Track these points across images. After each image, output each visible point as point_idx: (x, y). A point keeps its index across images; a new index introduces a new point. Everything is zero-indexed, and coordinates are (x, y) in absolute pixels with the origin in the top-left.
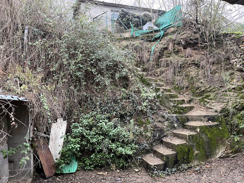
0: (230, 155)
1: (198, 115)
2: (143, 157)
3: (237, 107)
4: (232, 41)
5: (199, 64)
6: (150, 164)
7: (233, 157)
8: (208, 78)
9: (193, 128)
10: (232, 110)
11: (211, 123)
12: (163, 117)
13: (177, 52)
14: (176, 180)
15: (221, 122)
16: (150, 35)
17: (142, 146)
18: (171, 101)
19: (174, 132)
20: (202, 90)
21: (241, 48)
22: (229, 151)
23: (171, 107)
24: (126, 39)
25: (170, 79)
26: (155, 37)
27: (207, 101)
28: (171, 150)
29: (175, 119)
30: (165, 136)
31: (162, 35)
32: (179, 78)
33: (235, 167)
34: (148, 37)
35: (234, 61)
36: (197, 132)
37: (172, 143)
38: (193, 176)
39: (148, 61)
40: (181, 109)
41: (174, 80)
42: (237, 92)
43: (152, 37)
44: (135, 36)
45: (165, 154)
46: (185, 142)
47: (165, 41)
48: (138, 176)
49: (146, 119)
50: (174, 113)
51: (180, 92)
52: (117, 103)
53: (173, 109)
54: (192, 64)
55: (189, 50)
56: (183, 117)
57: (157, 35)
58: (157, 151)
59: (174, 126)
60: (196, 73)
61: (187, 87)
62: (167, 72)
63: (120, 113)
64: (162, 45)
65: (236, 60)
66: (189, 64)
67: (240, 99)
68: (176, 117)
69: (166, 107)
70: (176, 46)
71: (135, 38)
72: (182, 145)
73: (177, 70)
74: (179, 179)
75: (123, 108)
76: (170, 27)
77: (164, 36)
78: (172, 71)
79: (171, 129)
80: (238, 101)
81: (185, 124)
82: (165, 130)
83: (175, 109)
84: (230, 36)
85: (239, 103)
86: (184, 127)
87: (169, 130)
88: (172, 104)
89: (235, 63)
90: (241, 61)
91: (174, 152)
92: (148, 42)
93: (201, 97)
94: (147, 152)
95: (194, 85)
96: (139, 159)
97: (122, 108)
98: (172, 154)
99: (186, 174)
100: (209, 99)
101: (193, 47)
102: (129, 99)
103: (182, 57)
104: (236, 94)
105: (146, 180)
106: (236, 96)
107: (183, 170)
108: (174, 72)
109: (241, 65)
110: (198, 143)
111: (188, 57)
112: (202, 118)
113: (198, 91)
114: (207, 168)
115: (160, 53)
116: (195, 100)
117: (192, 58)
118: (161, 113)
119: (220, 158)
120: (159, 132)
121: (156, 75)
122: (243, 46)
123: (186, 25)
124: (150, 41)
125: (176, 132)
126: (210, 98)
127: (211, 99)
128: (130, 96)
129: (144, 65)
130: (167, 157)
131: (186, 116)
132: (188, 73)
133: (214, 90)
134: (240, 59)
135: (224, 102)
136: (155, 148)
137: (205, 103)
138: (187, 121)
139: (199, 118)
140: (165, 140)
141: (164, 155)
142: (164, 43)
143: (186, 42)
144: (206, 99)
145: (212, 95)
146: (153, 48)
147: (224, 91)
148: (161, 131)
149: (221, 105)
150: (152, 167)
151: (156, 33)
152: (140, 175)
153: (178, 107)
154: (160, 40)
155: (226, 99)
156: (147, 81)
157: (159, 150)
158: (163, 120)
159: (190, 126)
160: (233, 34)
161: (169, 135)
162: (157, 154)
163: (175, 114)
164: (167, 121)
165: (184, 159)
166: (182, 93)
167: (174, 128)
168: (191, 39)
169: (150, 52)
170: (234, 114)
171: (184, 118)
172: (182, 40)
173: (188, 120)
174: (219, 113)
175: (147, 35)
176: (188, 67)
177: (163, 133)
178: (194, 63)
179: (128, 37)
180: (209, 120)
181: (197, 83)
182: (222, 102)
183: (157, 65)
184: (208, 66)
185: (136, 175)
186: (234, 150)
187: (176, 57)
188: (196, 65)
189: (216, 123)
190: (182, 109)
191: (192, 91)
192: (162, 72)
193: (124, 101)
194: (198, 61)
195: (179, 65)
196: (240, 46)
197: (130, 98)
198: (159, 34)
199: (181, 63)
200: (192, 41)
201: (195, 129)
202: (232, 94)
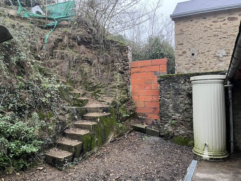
0: (116, 139)
1: (95, 107)
2: (46, 152)
3: (122, 101)
4: (117, 48)
5: (92, 62)
6: (59, 158)
7: (119, 140)
8: (99, 75)
9: (93, 119)
10: (119, 103)
11: (105, 114)
12: (64, 109)
13: (72, 47)
14: (85, 167)
15: (112, 112)
16: (42, 20)
17: (45, 141)
18: (70, 94)
19: (75, 123)
20: (94, 85)
21: (124, 55)
22: (116, 136)
23: (71, 100)
24: (12, 17)
25: (65, 72)
26: (48, 24)
27: (99, 95)
28: (77, 140)
29: (75, 111)
30: (67, 128)
31: (56, 25)
32: (74, 72)
33: (123, 148)
34: (40, 22)
35: (117, 64)
36: (97, 122)
37: (78, 134)
38: (97, 161)
39: (41, 49)
40: (80, 102)
41: (69, 74)
42: (121, 89)
43: (44, 24)
44: (23, 17)
45: (74, 145)
46: (89, 132)
47: (60, 32)
48: (44, 174)
49: (47, 112)
50: (73, 106)
51: (74, 86)
52: (13, 93)
53: (72, 102)
54: (85, 61)
55: (83, 47)
56: (82, 109)
57: (51, 23)
58: (62, 144)
59: (75, 118)
60: (89, 70)
61: (81, 82)
62: (62, 64)
63: (17, 106)
64: (56, 36)
65: (118, 64)
66: (83, 61)
67: (123, 95)
68: (76, 109)
69: (65, 99)
70: (71, 40)
71: (23, 19)
72: (87, 134)
73: (72, 64)
74: (87, 166)
75: (22, 100)
76: (65, 20)
77: (58, 26)
78: (67, 64)
79: (72, 121)
80: (122, 96)
81: (84, 116)
82: (67, 122)
83: (74, 102)
84: (116, 43)
85: (123, 98)
86: (83, 118)
87: (70, 122)
88: (72, 97)
89: (117, 66)
90: (122, 65)
91: (80, 142)
92: (40, 28)
93: (93, 92)
94: (50, 146)
95: (87, 81)
96: (42, 156)
97: (20, 99)
98: (80, 144)
99: (90, 160)
100: (100, 94)
101: (86, 45)
102: (28, 89)
103: (76, 53)
104: (120, 91)
105: (57, 175)
106: (120, 92)
107: (87, 158)
108: (69, 66)
109: (121, 68)
110: (98, 131)
111: (82, 54)
112: (99, 110)
113: (91, 86)
114: (105, 151)
115: (54, 43)
116: (88, 94)
117: (86, 56)
118: (61, 105)
119: (111, 142)
120: (61, 125)
121: (50, 65)
122: (125, 53)
123: (80, 22)
124: (42, 28)
125: (77, 124)
126: (101, 92)
127: (102, 94)
128: (29, 86)
129: (35, 53)
130: (75, 147)
131: (85, 108)
132: (82, 69)
133: (104, 86)
134: (122, 64)
135: (113, 97)
136: (59, 141)
137: (97, 97)
138: (85, 113)
139: (96, 110)
140: (68, 132)
141: (72, 147)
142: (59, 34)
143: (82, 39)
144: (97, 94)
145: (103, 90)
146: (47, 36)
147: (111, 88)
148: (63, 123)
149: (111, 99)
150: (62, 160)
151: (48, 21)
152: (47, 172)
153: (77, 100)
154: (54, 30)
155: (113, 94)
156: (44, 71)
157: (64, 143)
158: (63, 112)
159: (90, 117)
160: (118, 42)
161: (71, 127)
162: (62, 147)
163: (75, 106)
164: (68, 113)
165: (88, 147)
166: (76, 87)
167: (75, 120)
168: (85, 38)
169: (42, 40)
170: (120, 106)
171: (83, 111)
172: (78, 36)
173: (87, 111)
174: (111, 105)
175: (38, 20)
176: (81, 63)
177: (65, 126)
178: (87, 60)
179: (13, 15)
180: (104, 111)
181: (90, 79)
182: (111, 96)
183: (50, 55)
184: (99, 65)
185: (42, 173)
186: (119, 134)
187: (71, 51)
188: (89, 62)
189: (109, 114)
190: (82, 101)
191: (85, 85)
192: (57, 64)
193: (22, 91)
194: (91, 59)
195: (74, 60)
196: (123, 53)
197: (30, 88)
198: (52, 23)
199: (77, 58)
200: (87, 40)
201: (96, 119)
202: (117, 90)
